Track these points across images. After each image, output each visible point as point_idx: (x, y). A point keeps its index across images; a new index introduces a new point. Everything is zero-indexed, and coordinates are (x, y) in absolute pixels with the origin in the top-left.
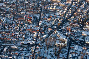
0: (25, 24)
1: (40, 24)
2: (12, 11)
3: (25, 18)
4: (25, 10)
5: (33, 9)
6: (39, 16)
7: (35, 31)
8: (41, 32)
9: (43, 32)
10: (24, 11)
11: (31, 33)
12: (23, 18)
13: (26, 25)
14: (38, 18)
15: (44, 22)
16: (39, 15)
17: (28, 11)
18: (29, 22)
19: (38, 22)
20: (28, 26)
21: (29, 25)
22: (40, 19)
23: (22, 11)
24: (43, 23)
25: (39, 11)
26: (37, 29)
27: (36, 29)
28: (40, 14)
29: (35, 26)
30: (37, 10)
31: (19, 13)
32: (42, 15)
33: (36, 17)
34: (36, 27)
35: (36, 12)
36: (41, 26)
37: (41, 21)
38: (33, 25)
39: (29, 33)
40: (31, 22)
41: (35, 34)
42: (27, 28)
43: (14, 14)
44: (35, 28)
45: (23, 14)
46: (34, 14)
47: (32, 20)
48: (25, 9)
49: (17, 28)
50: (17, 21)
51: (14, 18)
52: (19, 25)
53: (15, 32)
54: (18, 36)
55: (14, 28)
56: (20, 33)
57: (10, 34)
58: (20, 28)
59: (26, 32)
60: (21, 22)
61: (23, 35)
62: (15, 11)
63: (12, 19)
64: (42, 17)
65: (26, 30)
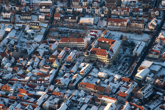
0: (82, 64)
1: (139, 74)
2: (47, 6)
3: (87, 39)
4: (97, 11)
5: (131, 14)
6: (144, 44)
7: (111, 95)
8: (131, 105)
9: (142, 104)
10: (92, 15)
11: (93, 101)
12: (80, 37)
13: (85, 67)
14: (138, 51)
15: (157, 68)
16: (147, 37)
17: (108, 17)
18: (99, 57)
19: (135, 65)
20: (91, 74)
21: (95, 70)
22: (144, 56)
23: (84, 14)
24: (152, 72)
25: (153, 22)
26: (122, 90)
27: (118, 89)
28: (154, 34)
29: (117, 77)
30: (146, 20)
31: (73, 18)
32: (157, 40)
33: (133, 45)
34: (120, 80)
35: (141, 25)
36: (141, 83)
37: (147, 64)
38: (112, 74)
40: (105, 59)
41: (109, 106)
42: (85, 80)
43: (52, 18)
44: (117, 85)
45: (85, 27)
46: (129, 32)
47: (111, 50)
48: (101, 6)
49: (47, 75)
50: (54, 46)
51: (46, 35)
52: (55, 64)
53: (32, 87)
54: (39, 101)
55: (36, 71)
56: (50, 93)
57: (12, 89)
58: (57, 75)
59: (75, 93)
60: (67, 53)
61: (59, 103)
62: (59, 9)
63: (39, 38)
64: (157, 48)
65: (76, 88)
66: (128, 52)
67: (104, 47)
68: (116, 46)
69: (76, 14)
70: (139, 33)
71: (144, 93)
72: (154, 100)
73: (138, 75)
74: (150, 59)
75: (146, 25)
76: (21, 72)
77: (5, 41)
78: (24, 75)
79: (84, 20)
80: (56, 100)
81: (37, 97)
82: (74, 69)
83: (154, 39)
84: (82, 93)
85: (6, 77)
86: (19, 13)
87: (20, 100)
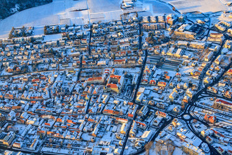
0: (103, 96)
2: (77, 56)
3: (104, 76)
4: (107, 56)
5: (127, 55)
6: (138, 75)
7: (124, 116)
8: (137, 123)
9: (143, 120)
10: (104, 58)
11: (114, 122)
12: (99, 75)
13: (105, 97)
14: (135, 81)
15: (148, 92)
16: (138, 70)
17: (114, 59)
18: (113, 89)
19: (134, 91)
20: (110, 102)
21: (111, 99)
22: (139, 83)
23: (99, 58)
24: (145, 95)
25: (140, 59)
26: (130, 111)
27: (127, 111)
29: (125, 102)
30: (136, 58)
31: (93, 62)
32: (145, 72)
33: (131, 77)
34: (127, 104)
35: (134, 62)
36: (140, 104)
37: (141, 90)
38: (122, 100)
40: (116, 90)
41: (124, 124)
42: (106, 108)
43: (81, 63)
44: (126, 108)
45: (101, 67)
46: (127, 67)
47: (119, 84)
48: (109, 52)
49: (83, 106)
50: (84, 84)
51: (79, 76)
52: (87, 98)
53: (75, 117)
54: (81, 127)
55: (76, 104)
56: (86, 120)
58: (89, 106)
59: (102, 117)
60: (93, 88)
61: (93, 127)
62: (84, 57)
63: (75, 79)
64: (145, 78)
65: (102, 113)
66: (129, 82)
69: (94, 59)
70: (133, 67)
71: (143, 112)
72: (150, 116)
73: (137, 99)
75: (136, 62)
76: (67, 106)
77: (55, 84)
79: (100, 62)
80: (91, 125)
81: (79, 124)
82: (99, 100)
83: (142, 71)
84: (106, 117)
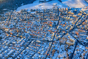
1: (57, 28)
2: (40, 17)
3: (48, 22)
5: (54, 18)
6: (57, 23)
7: (53, 32)
8: (57, 33)
9: (59, 33)
10: (48, 18)
11: (51, 33)
12: (47, 22)
13: (48, 27)
15: (60, 27)
16: (57, 21)
17: (51, 18)
18: (50, 25)
19: (56, 26)
21: (50, 28)
23: (46, 18)
24: (59, 27)
25: (58, 19)
26: (55, 31)
29: (54, 29)
33: (55, 23)
35: (56, 19)
36: (58, 30)
37: (58, 26)
39: (50, 33)
40: (51, 26)
41: (53, 34)
42: (49, 30)
45: (47, 20)
46: (54, 21)
49: (42, 29)
50: (42, 24)
51: (41, 22)
52: (43, 27)
53: (40, 32)
54: (42, 34)
55: (40, 29)
56: (43, 32)
57: (37, 32)
58: (44, 29)
59: (47, 32)
60: (45, 25)
61: (45, 34)
62: (42, 18)
63: (40, 23)
64: (60, 23)
65: (47, 31)
66: (55, 24)
67: (51, 24)
68: (53, 23)
69: (45, 18)
70: (56, 21)
72: (61, 32)
74: (59, 25)
76: (38, 29)
77: (34, 24)
78: (38, 30)
79: (47, 19)
80: (44, 34)
81: (41, 33)
82: (46, 28)
83: (59, 22)
84: (49, 32)
85: (35, 30)
86: (36, 19)
87: (38, 34)
